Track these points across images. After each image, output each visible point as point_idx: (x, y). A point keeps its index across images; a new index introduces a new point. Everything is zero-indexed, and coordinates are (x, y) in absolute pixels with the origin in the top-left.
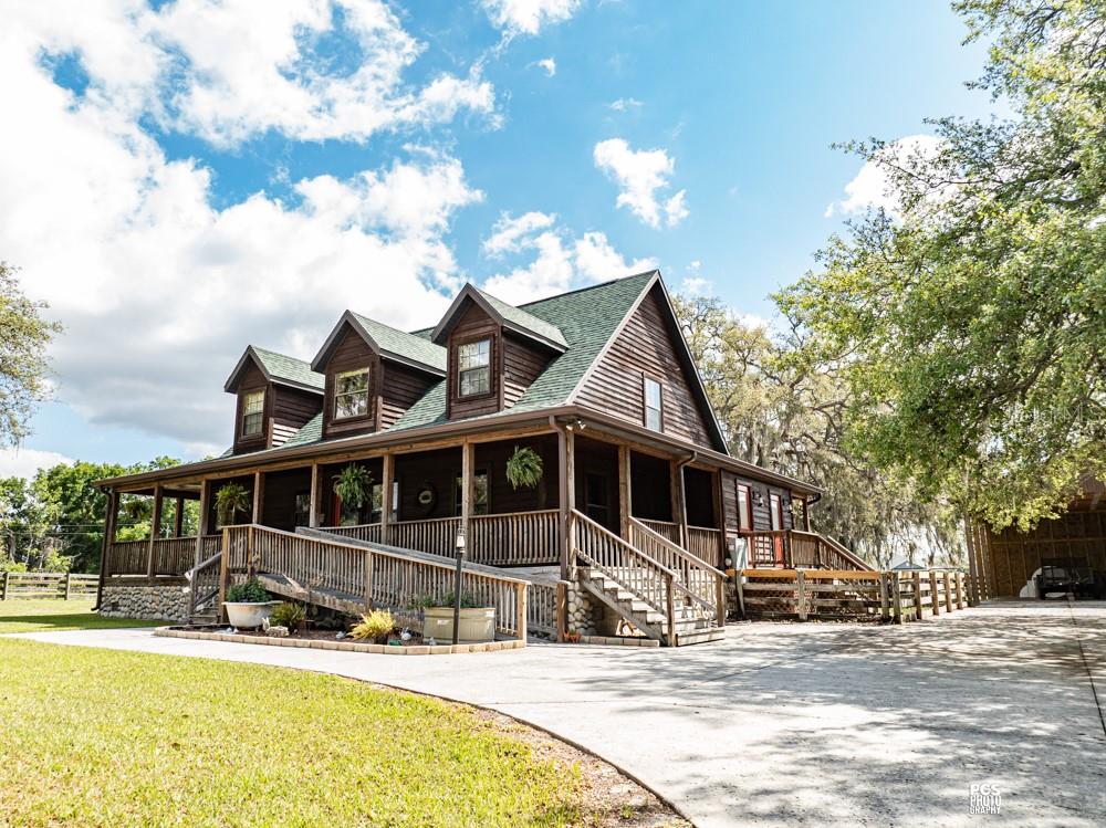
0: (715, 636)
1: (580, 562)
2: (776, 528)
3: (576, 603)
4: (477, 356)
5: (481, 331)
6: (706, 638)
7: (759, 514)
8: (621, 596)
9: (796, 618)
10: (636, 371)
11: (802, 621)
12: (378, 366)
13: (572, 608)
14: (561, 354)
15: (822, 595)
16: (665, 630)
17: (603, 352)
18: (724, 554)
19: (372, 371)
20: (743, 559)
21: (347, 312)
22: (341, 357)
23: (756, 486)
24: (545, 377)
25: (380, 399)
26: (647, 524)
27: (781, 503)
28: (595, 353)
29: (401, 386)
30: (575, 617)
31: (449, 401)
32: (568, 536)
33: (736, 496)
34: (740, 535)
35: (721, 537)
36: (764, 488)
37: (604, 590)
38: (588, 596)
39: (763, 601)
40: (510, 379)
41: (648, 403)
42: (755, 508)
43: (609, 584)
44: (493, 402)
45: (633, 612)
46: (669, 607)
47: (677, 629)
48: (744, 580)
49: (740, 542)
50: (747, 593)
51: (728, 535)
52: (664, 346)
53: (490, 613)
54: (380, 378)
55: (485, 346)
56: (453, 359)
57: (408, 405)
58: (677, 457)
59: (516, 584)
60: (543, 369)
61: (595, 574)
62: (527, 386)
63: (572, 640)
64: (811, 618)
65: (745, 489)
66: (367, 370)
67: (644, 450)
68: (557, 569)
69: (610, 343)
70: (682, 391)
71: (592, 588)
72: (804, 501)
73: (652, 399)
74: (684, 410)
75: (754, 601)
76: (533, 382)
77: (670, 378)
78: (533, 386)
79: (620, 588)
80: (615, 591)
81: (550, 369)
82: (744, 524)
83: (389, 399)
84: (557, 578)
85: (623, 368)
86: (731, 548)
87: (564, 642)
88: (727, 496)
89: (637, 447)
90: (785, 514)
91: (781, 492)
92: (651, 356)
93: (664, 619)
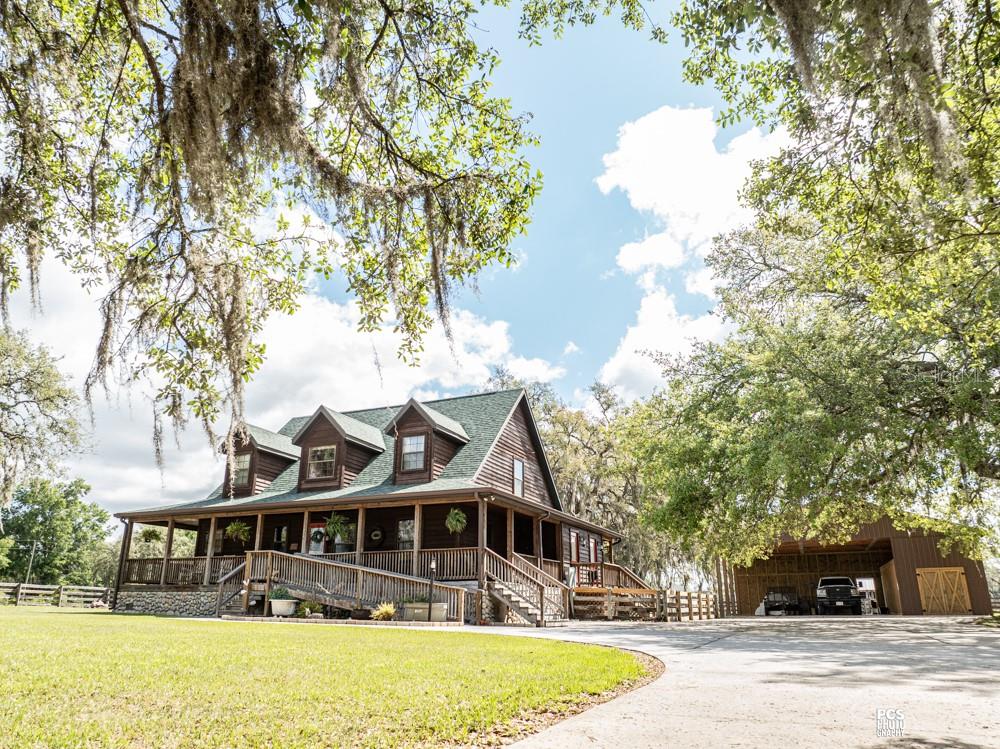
0: (564, 624)
1: (489, 579)
2: (593, 561)
3: (486, 603)
4: (414, 445)
5: (420, 429)
6: (559, 624)
7: (583, 551)
8: (513, 599)
9: (606, 619)
10: (509, 454)
11: (609, 620)
12: (344, 446)
13: (484, 606)
14: (464, 444)
15: (621, 604)
16: (539, 618)
17: (494, 445)
18: (562, 577)
19: (338, 449)
20: (573, 580)
21: (322, 407)
22: (315, 436)
23: (583, 533)
24: (456, 459)
25: (344, 468)
26: (524, 557)
27: (596, 544)
28: (488, 446)
29: (356, 458)
30: (486, 611)
31: (395, 472)
32: (483, 563)
33: (570, 539)
34: (571, 565)
35: (560, 566)
36: (586, 534)
37: (503, 596)
38: (493, 599)
39: (585, 608)
40: (436, 462)
41: (515, 476)
42: (581, 547)
43: (506, 592)
44: (426, 475)
45: (520, 608)
46: (542, 605)
47: (545, 618)
48: (574, 594)
49: (572, 570)
50: (576, 603)
51: (565, 565)
52: (526, 437)
53: (446, 606)
54: (344, 453)
55: (422, 439)
56: (399, 446)
57: (358, 471)
58: (538, 515)
59: (458, 590)
60: (455, 453)
61: (497, 586)
62: (445, 465)
63: (484, 624)
64: (615, 618)
65: (575, 535)
66: (334, 447)
67: (521, 511)
68: (477, 582)
69: (497, 439)
70: (535, 467)
71: (496, 594)
72: (610, 542)
73: (518, 475)
74: (536, 480)
75: (580, 607)
76: (448, 462)
77: (528, 458)
78: (449, 465)
79: (513, 594)
80: (509, 596)
81: (459, 454)
82: (574, 559)
83: (349, 468)
84: (476, 587)
85: (502, 453)
86: (566, 573)
87: (481, 624)
88: (565, 539)
89: (517, 509)
90: (599, 552)
91: (596, 536)
92: (518, 444)
93: (539, 612)
